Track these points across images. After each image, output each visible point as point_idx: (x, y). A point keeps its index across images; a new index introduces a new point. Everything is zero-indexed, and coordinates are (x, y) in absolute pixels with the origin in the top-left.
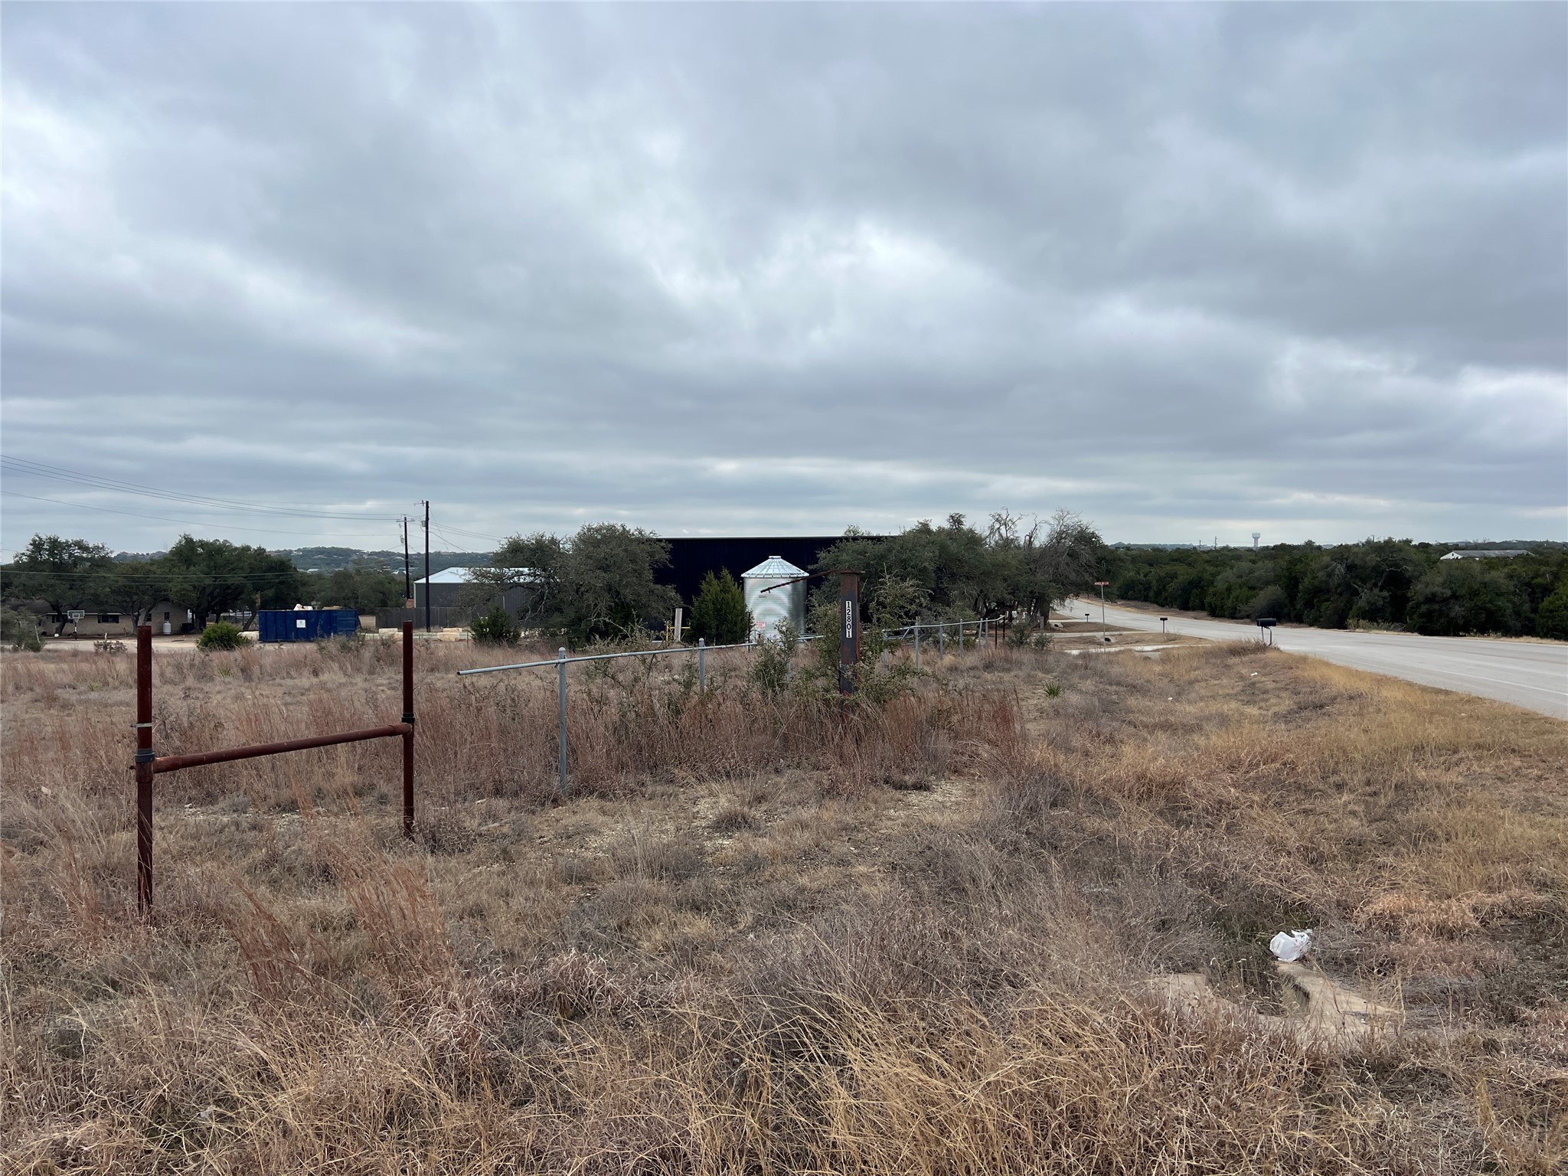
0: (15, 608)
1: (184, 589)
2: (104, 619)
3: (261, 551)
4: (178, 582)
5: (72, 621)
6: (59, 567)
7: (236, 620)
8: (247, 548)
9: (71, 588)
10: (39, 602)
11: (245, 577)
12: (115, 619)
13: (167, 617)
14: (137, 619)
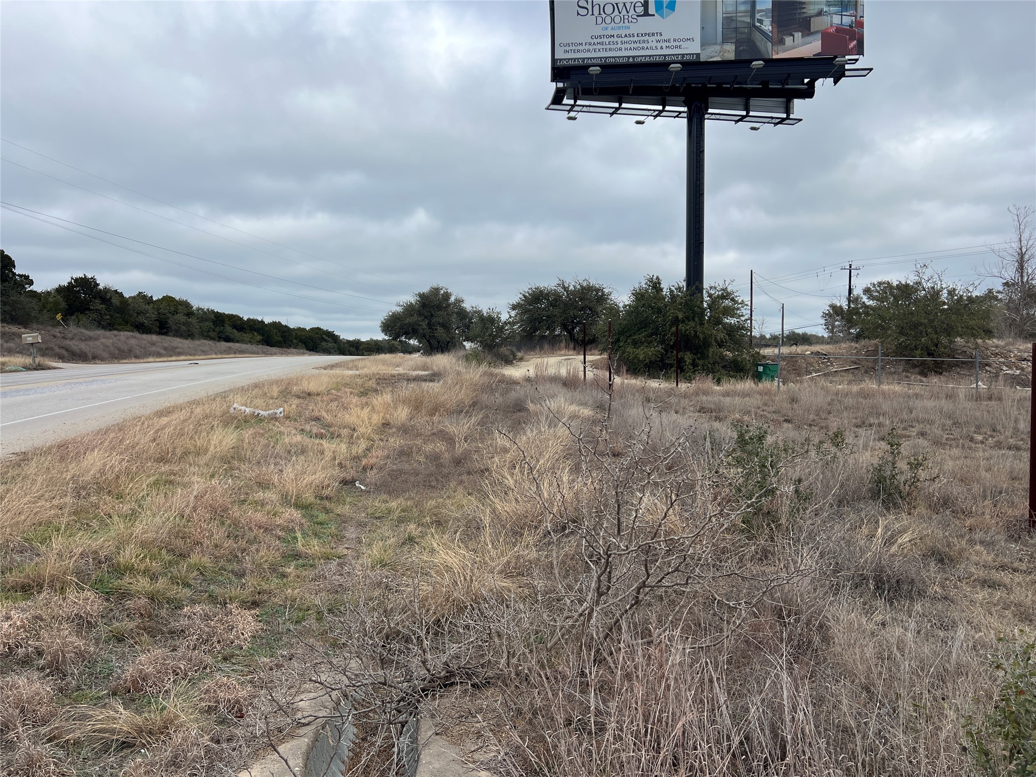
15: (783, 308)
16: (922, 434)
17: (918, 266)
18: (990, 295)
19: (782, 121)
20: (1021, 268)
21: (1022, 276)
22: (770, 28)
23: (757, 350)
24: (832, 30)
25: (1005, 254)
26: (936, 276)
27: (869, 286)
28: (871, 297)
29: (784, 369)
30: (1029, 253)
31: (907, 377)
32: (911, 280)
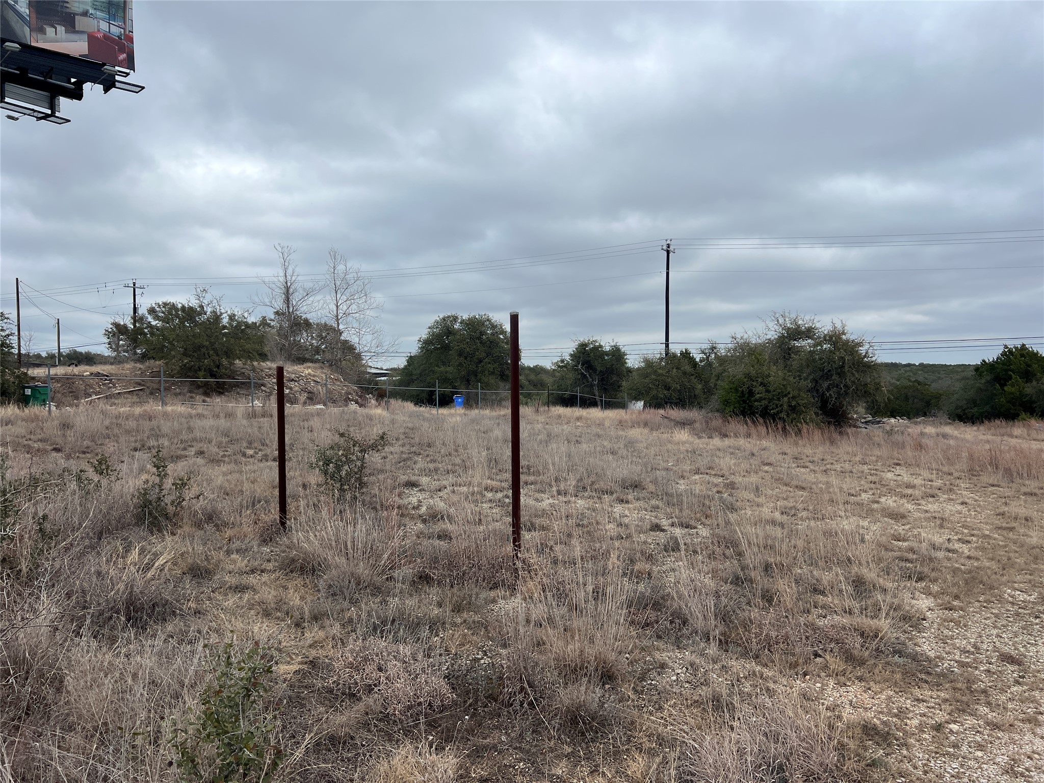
15: (58, 323)
16: (201, 453)
17: (198, 290)
18: (264, 322)
19: (46, 117)
20: (287, 300)
21: (288, 307)
22: (27, 11)
23: (24, 370)
24: (100, 35)
25: (274, 286)
26: (215, 301)
27: (154, 306)
28: (157, 318)
29: (59, 392)
30: (293, 287)
31: (192, 397)
32: (194, 303)
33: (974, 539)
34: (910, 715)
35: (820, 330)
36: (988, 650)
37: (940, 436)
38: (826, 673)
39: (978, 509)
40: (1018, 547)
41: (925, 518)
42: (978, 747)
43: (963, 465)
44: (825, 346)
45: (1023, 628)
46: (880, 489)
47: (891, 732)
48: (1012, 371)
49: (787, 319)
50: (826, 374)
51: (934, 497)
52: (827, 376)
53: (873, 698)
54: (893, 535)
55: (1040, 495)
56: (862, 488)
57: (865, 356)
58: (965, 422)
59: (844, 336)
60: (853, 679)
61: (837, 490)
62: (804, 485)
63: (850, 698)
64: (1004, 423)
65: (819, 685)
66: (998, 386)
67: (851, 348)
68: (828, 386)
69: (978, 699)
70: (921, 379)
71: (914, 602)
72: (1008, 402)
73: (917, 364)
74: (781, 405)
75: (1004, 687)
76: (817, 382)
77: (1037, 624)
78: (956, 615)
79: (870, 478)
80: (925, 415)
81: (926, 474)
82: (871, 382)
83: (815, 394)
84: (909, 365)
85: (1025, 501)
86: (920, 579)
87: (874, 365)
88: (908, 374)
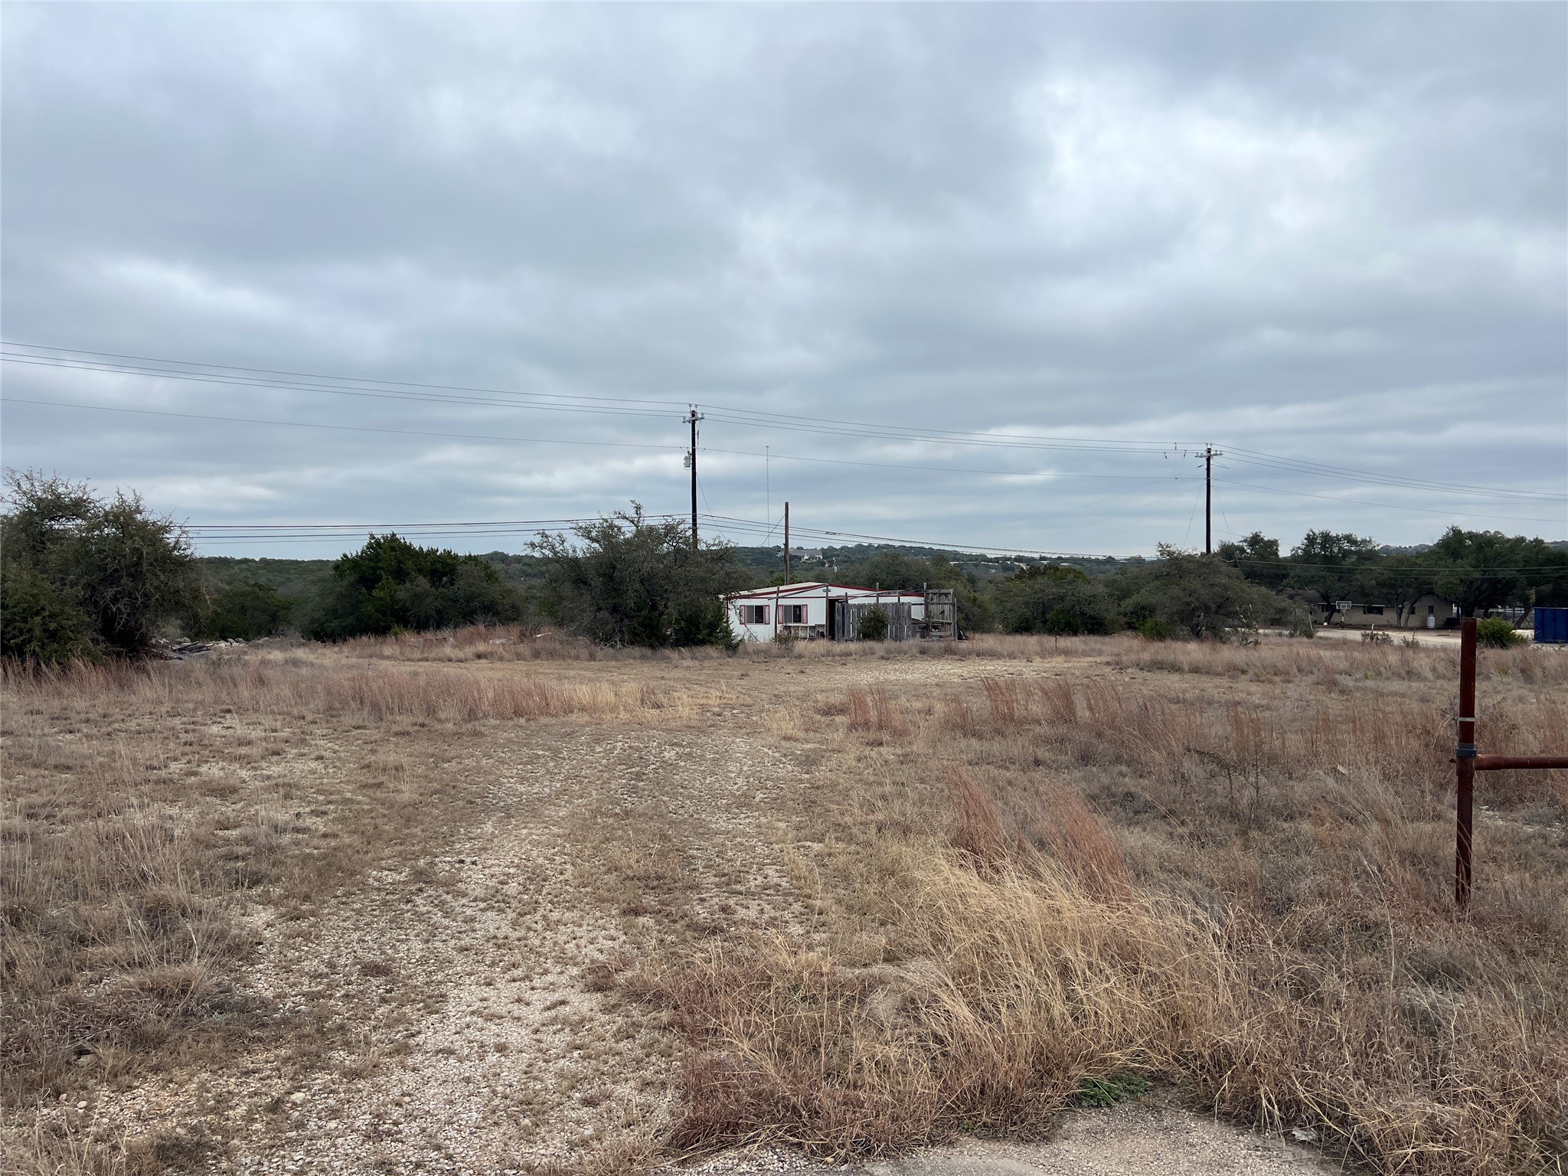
0: (1291, 597)
1: (1450, 583)
2: (1369, 610)
3: (1538, 542)
4: (1444, 576)
5: (1339, 611)
6: (1329, 560)
7: (1505, 617)
8: (1522, 540)
9: (1339, 580)
10: (1311, 592)
11: (1518, 571)
12: (1380, 611)
13: (1431, 610)
14: (1401, 612)
33: (332, 807)
34: (236, 1100)
35: (98, 504)
36: (346, 965)
37: (291, 664)
38: (96, 1078)
39: (338, 764)
40: (387, 809)
41: (264, 789)
42: (330, 1114)
43: (319, 703)
44: (106, 531)
45: (391, 922)
46: (198, 753)
47: (204, 1140)
48: (380, 568)
49: (36, 484)
50: (111, 575)
51: (279, 754)
52: (112, 579)
53: (176, 1094)
54: (218, 822)
55: (414, 734)
56: (171, 754)
57: (174, 548)
58: (324, 642)
59: (138, 515)
60: (144, 1073)
61: (127, 763)
62: (71, 762)
63: (138, 1107)
64: (372, 639)
65: (83, 1104)
66: (364, 590)
67: (153, 534)
68: (115, 595)
69: (333, 1042)
70: (262, 581)
71: (246, 919)
72: (377, 611)
73: (257, 560)
74: (30, 630)
75: (366, 1013)
76: (94, 589)
77: (408, 911)
78: (304, 925)
79: (184, 737)
80: (269, 633)
81: (268, 722)
82: (185, 587)
83: (91, 608)
84: (245, 561)
85: (396, 745)
86: (255, 882)
87: (189, 561)
88: (245, 573)
